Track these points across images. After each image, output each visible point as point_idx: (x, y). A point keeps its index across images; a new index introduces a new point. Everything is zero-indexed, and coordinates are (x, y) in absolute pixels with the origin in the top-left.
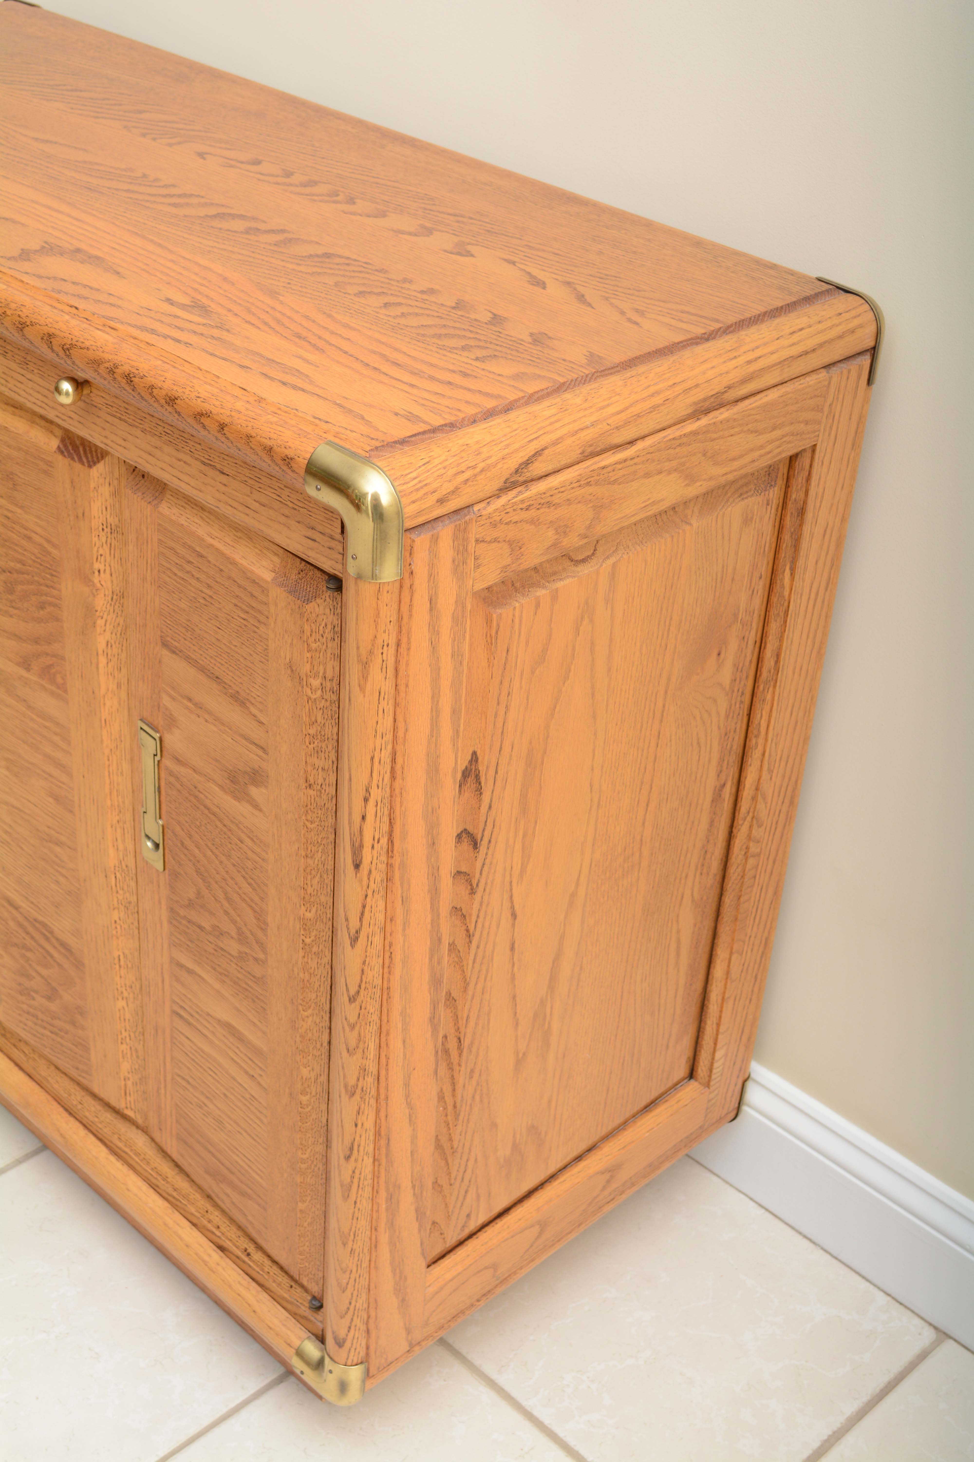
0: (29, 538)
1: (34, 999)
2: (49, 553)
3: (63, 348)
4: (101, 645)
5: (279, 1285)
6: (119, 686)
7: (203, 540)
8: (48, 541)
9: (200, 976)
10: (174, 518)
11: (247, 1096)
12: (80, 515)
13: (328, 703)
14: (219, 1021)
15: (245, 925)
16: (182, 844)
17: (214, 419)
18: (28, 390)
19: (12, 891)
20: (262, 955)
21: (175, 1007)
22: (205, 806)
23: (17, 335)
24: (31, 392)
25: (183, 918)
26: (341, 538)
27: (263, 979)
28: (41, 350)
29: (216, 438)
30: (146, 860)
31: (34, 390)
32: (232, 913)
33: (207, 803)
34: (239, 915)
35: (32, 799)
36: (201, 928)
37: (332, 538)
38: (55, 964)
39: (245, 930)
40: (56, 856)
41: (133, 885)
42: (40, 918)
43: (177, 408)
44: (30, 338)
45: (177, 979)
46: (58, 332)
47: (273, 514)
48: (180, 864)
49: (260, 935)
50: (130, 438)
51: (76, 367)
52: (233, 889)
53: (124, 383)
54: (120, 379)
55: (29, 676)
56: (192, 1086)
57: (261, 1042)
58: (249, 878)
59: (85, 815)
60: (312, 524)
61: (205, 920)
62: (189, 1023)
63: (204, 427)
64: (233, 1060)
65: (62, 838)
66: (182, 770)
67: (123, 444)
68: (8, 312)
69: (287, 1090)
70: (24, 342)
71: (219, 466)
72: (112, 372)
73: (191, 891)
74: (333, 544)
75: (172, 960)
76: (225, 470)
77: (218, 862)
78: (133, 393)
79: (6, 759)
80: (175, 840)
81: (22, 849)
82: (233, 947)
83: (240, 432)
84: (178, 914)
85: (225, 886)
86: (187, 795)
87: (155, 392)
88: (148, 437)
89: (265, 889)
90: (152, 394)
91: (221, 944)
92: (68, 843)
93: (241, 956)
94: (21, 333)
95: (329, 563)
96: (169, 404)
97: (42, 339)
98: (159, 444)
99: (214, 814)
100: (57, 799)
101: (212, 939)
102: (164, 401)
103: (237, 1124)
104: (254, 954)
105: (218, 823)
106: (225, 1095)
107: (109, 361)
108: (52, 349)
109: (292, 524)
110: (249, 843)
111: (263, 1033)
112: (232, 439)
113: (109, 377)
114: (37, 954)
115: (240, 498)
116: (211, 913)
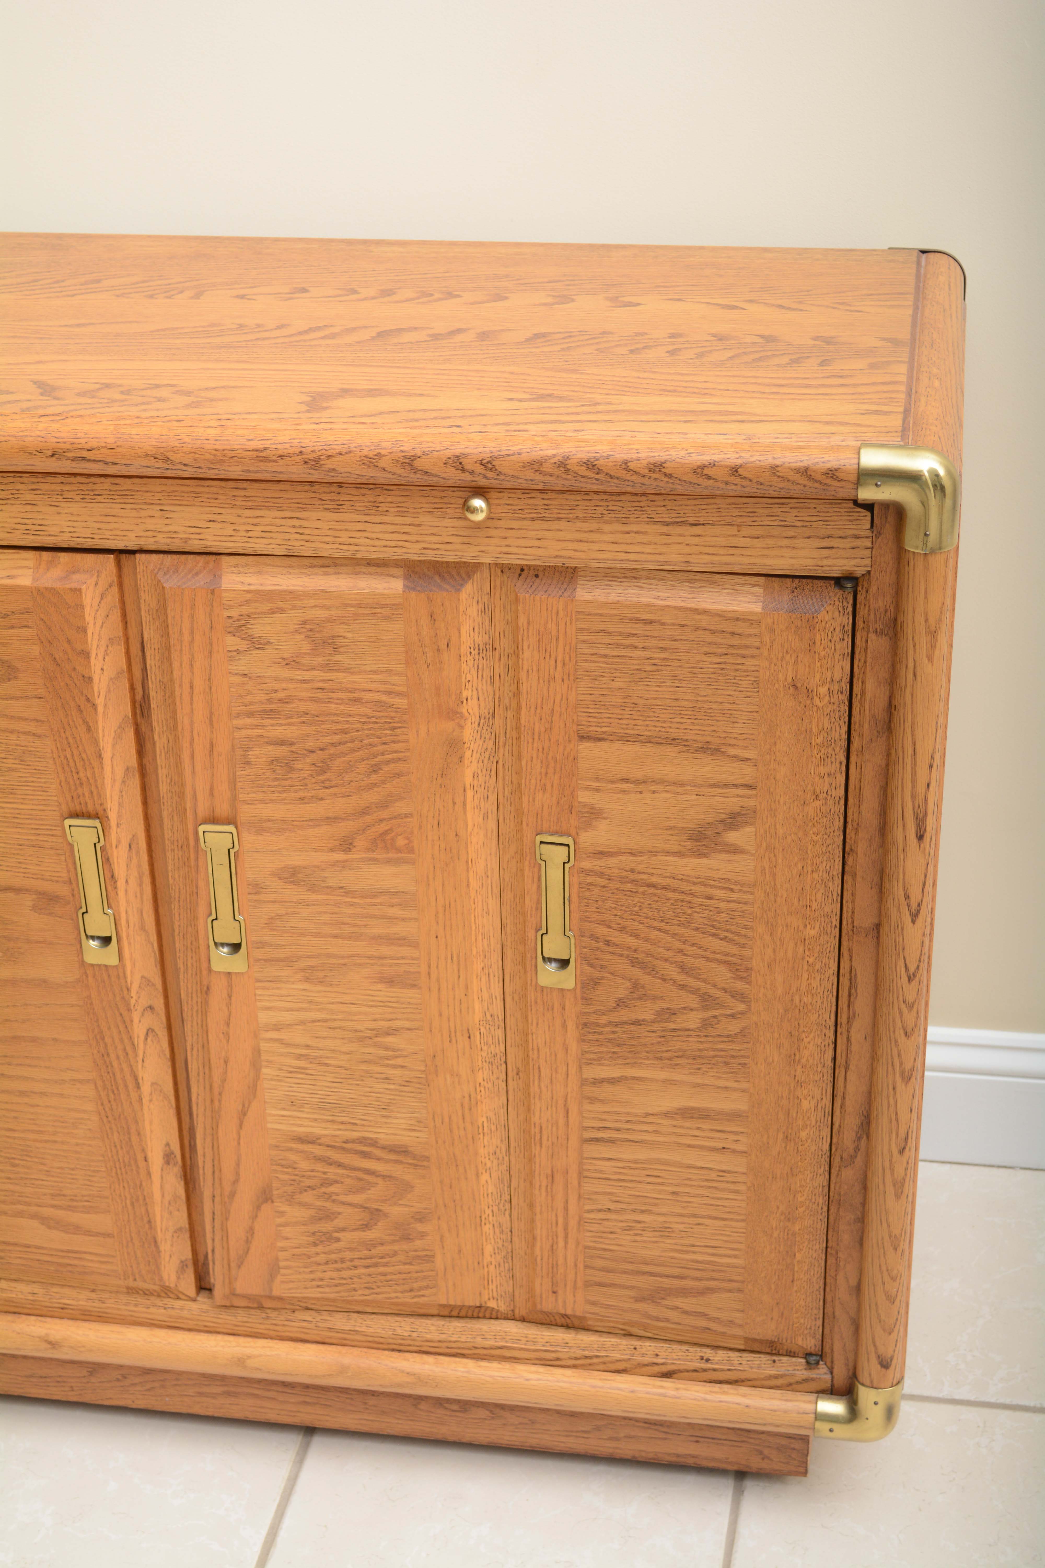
0: (358, 700)
1: (338, 1240)
2: (391, 706)
3: (481, 464)
4: (468, 779)
5: (759, 1367)
6: (486, 817)
7: (654, 605)
8: (389, 693)
9: (633, 1078)
10: (602, 599)
11: (713, 1175)
12: (443, 646)
13: (836, 706)
14: (666, 1115)
15: (715, 986)
16: (608, 943)
17: (721, 466)
18: (374, 536)
19: (307, 1123)
20: (741, 1007)
21: (587, 1135)
22: (649, 886)
23: (400, 471)
24: (380, 536)
25: (605, 1026)
26: (869, 533)
27: (743, 1032)
28: (444, 475)
29: (727, 483)
30: (542, 988)
31: (385, 532)
32: (692, 982)
33: (653, 880)
34: (704, 981)
35: (347, 998)
36: (637, 1023)
37: (856, 537)
38: (380, 1181)
39: (713, 992)
40: (387, 1048)
41: (500, 1033)
42: (355, 1135)
43: (667, 471)
44: (423, 469)
45: (592, 1100)
46: (467, 451)
47: (771, 542)
48: (602, 967)
49: (739, 986)
50: (548, 534)
51: (502, 477)
52: (694, 957)
53: (583, 470)
54: (576, 468)
55: (349, 856)
56: (616, 1211)
57: (738, 1103)
58: (723, 934)
59: (438, 981)
60: (829, 532)
61: (646, 1011)
62: (612, 1141)
63: (709, 477)
64: (689, 1146)
65: (398, 1024)
66: (611, 861)
67: (537, 543)
68: (383, 452)
69: (781, 1136)
70: (412, 475)
71: (691, 520)
72: (563, 465)
73: (622, 990)
74: (857, 543)
75: (584, 1082)
76: (702, 520)
77: (669, 938)
78: (597, 476)
79: (303, 970)
80: (594, 944)
81: (327, 1065)
82: (693, 1020)
83: (760, 467)
84: (597, 1025)
85: (680, 958)
86: (618, 885)
87: (631, 466)
88: (579, 524)
89: (749, 933)
90: (627, 469)
91: (672, 1026)
92: (408, 1024)
93: (706, 1024)
94: (409, 468)
95: (853, 562)
96: (654, 471)
97: (446, 463)
98: (594, 526)
99: (664, 888)
100: (390, 982)
101: (656, 1027)
102: (646, 471)
103: (695, 1216)
104: (728, 1012)
105: (670, 895)
106: (674, 1193)
107: (554, 456)
108: (463, 470)
109: (799, 542)
110: (723, 894)
111: (743, 1091)
112: (750, 477)
113: (557, 472)
114: (348, 1181)
115: (722, 541)
116: (656, 998)
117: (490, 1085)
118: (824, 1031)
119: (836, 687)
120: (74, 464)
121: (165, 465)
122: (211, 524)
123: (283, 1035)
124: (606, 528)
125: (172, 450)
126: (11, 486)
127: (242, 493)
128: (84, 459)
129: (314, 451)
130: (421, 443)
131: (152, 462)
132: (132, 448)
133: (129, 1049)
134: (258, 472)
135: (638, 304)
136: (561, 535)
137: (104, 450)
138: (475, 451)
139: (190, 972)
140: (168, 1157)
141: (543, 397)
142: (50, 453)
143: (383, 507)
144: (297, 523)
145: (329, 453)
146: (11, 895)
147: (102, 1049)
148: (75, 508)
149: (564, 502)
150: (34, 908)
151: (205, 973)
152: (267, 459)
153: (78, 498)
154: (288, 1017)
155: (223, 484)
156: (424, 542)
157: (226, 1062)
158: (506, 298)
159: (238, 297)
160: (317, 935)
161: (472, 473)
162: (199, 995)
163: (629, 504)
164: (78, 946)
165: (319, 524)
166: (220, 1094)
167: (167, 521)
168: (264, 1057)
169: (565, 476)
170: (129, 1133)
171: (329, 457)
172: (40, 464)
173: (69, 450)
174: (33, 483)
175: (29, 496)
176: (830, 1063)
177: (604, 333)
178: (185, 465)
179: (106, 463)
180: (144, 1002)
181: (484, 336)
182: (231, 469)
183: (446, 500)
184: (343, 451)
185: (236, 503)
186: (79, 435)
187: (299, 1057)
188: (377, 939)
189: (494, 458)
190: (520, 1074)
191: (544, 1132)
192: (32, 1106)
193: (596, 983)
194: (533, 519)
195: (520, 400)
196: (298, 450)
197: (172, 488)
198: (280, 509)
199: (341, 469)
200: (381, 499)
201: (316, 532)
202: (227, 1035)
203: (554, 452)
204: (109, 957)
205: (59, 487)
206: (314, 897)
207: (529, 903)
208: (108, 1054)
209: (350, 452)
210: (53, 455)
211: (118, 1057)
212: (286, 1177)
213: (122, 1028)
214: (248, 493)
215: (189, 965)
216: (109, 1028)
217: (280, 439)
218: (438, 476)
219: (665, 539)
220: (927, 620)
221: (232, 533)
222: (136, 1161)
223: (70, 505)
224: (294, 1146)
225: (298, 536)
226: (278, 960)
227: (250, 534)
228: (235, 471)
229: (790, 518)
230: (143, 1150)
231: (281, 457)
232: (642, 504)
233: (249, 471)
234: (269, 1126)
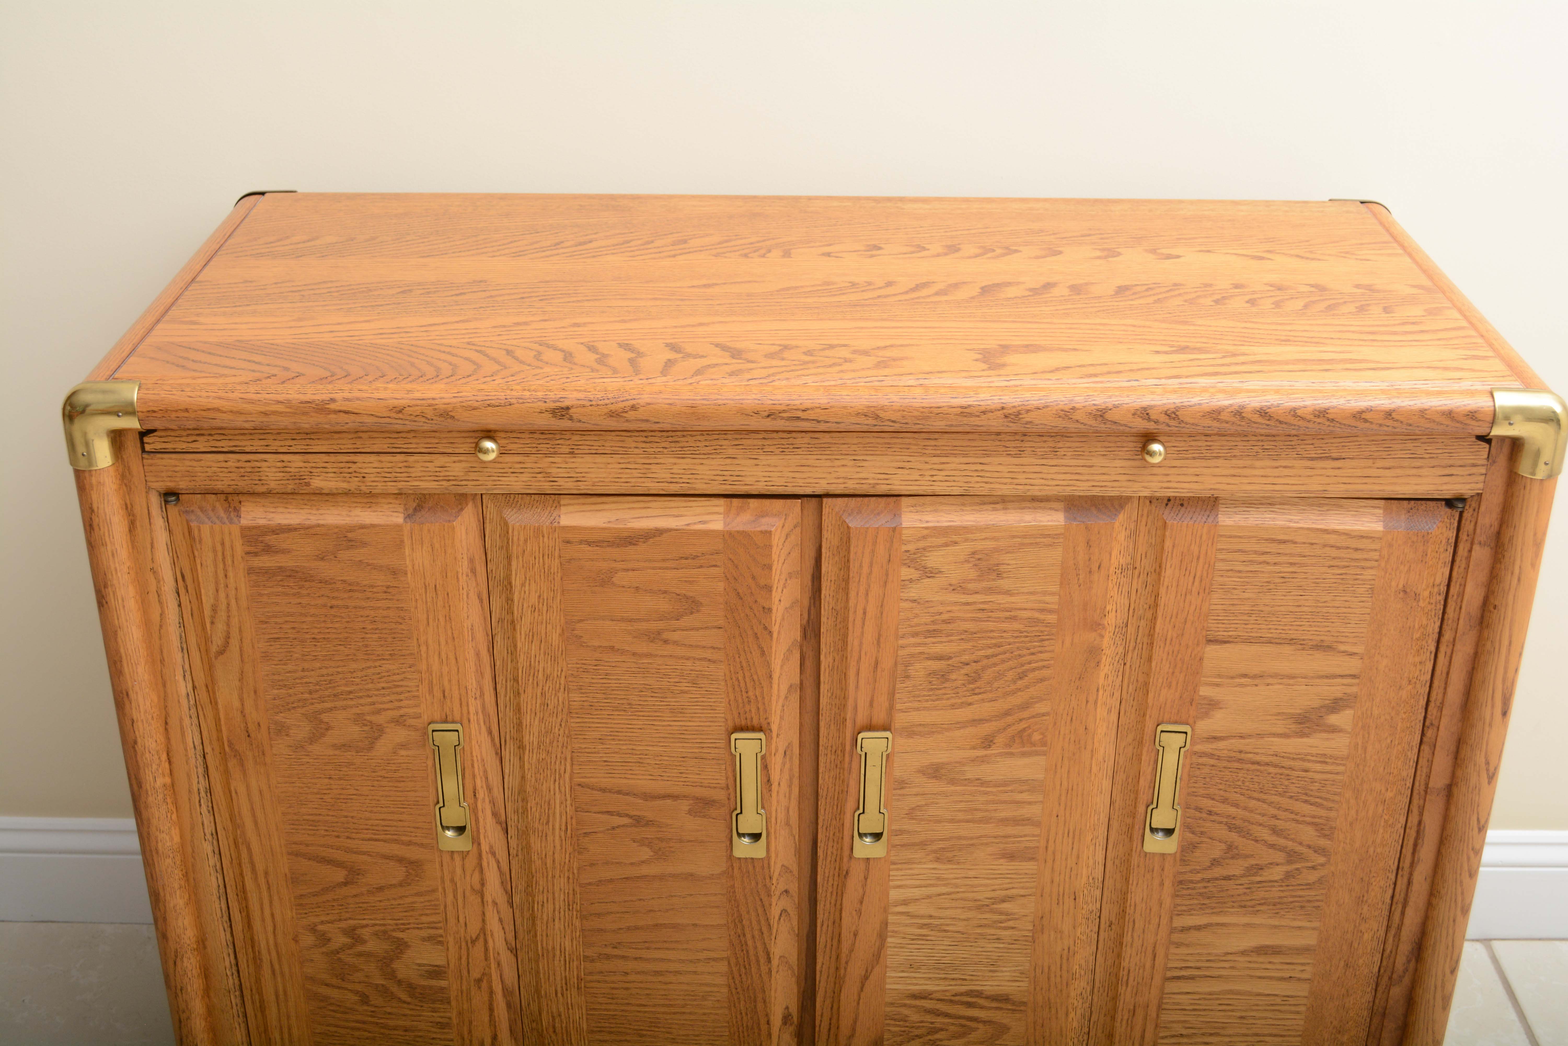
0: (1014, 618)
2: (1042, 621)
3: (1166, 414)
4: (1101, 681)
6: (1110, 711)
7: (1289, 528)
8: (1042, 610)
9: (1218, 924)
10: (1242, 523)
11: (1278, 1000)
12: (1095, 567)
14: (1243, 953)
15: (1301, 844)
16: (1210, 813)
17: (1377, 411)
18: (1049, 476)
19: (922, 982)
20: (1322, 860)
21: (1169, 974)
22: (1253, 763)
23: (1092, 422)
24: (1054, 476)
25: (1198, 882)
26: (1485, 462)
27: (1320, 881)
28: (1130, 425)
29: (1381, 425)
30: (1146, 854)
31: (1059, 473)
32: (1282, 842)
33: (1258, 758)
34: (1292, 840)
35: (971, 873)
36: (1227, 878)
37: (1474, 465)
38: (981, 1026)
39: (1299, 848)
40: (1001, 913)
41: (1098, 893)
42: (964, 989)
43: (1330, 416)
44: (1113, 419)
45: (1178, 945)
46: (1153, 403)
47: (1399, 472)
48: (1202, 833)
49: (1323, 842)
50: (1206, 471)
51: (1183, 425)
52: (1285, 820)
53: (1256, 418)
54: (1250, 416)
55: (989, 752)
56: (1187, 1036)
57: (1309, 939)
58: (1313, 800)
59: (1054, 853)
60: (1451, 462)
61: (1236, 868)
62: (1192, 978)
63: (1366, 421)
64: (1260, 977)
65: (1014, 892)
66: (1221, 744)
67: (1195, 479)
68: (1077, 406)
69: (1342, 963)
70: (1103, 426)
71: (1334, 455)
72: (1239, 413)
73: (1217, 851)
74: (1474, 470)
75: (1173, 930)
76: (1344, 456)
77: (1265, 806)
78: (1268, 422)
79: (935, 852)
80: (1198, 814)
81: (946, 931)
82: (1277, 873)
83: (1411, 410)
84: (1192, 882)
85: (1274, 822)
86: (1225, 764)
87: (1299, 412)
88: (1235, 462)
89: (1337, 798)
90: (1295, 416)
91: (1258, 879)
92: (1022, 892)
93: (1288, 875)
94: (1100, 419)
95: (1468, 486)
96: (1319, 416)
97: (1134, 415)
98: (1248, 463)
99: (1267, 764)
100: (1011, 857)
101: (1244, 880)
102: (1312, 417)
103: (1257, 1035)
104: (1310, 864)
105: (1271, 770)
106: (1242, 1018)
107: (1231, 405)
108: (1149, 420)
109: (1424, 471)
110: (1318, 767)
111: (1314, 929)
112: (1402, 419)
113: (1234, 419)
114: (952, 1028)
115: (1359, 473)
116: (1247, 857)
117: (1085, 937)
118: (1388, 874)
119: (1436, 590)
120: (787, 423)
121: (874, 422)
122: (900, 471)
123: (911, 909)
124: (1258, 464)
125: (882, 408)
126: (715, 443)
127: (933, 443)
128: (798, 418)
129: (1014, 407)
130: (1110, 397)
131: (862, 420)
132: (845, 407)
133: (765, 929)
134: (960, 426)
135: (1178, 257)
136: (1217, 471)
137: (819, 410)
138: (1159, 403)
139: (829, 859)
140: (786, 1019)
141: (1183, 350)
142: (766, 414)
143: (1061, 452)
144: (980, 467)
145: (1028, 408)
146: (669, 802)
147: (739, 931)
148: (773, 460)
149: (1225, 443)
150: (690, 812)
151: (845, 859)
152: (971, 415)
153: (777, 451)
154: (917, 893)
155: (916, 435)
156: (1093, 480)
157: (855, 935)
158: (1060, 253)
159: (823, 254)
160: (952, 821)
161: (1156, 422)
162: (836, 878)
163: (1281, 443)
164: (728, 843)
165: (1000, 468)
166: (847, 963)
167: (859, 469)
168: (890, 928)
169: (1239, 423)
170: (755, 1001)
171: (1028, 411)
172: (755, 423)
173: (784, 411)
174: (737, 439)
175: (731, 451)
176: (1388, 901)
177: (1175, 285)
178: (893, 422)
179: (819, 422)
180: (782, 887)
181: (1076, 289)
182: (934, 424)
183: (1119, 444)
184: (1041, 406)
185: (926, 451)
186: (794, 397)
187: (923, 926)
188: (1004, 821)
189: (1177, 409)
190: (1113, 927)
191: (1131, 975)
192: (666, 983)
193: (1195, 847)
194: (1194, 458)
195: (1166, 353)
196: (999, 406)
197: (868, 440)
198: (966, 456)
199: (1037, 422)
200: (1060, 445)
201: (996, 475)
202: (859, 913)
203: (1230, 402)
204: (758, 851)
205: (760, 443)
206: (953, 788)
207: (1144, 783)
208: (744, 935)
209: (1047, 407)
210: (768, 416)
211: (753, 937)
212: (897, 1029)
213: (760, 911)
214: (940, 443)
215: (829, 853)
216: (748, 912)
217: (982, 396)
218: (1125, 425)
219: (1309, 472)
220: (1535, 534)
221: (918, 478)
222: (759, 1024)
223: (769, 457)
224: (908, 1002)
225: (979, 479)
226: (914, 845)
227: (935, 478)
228: (940, 425)
229: (1420, 451)
230: (767, 1015)
231: (984, 412)
232: (1293, 443)
233: (952, 426)
234: (888, 986)
